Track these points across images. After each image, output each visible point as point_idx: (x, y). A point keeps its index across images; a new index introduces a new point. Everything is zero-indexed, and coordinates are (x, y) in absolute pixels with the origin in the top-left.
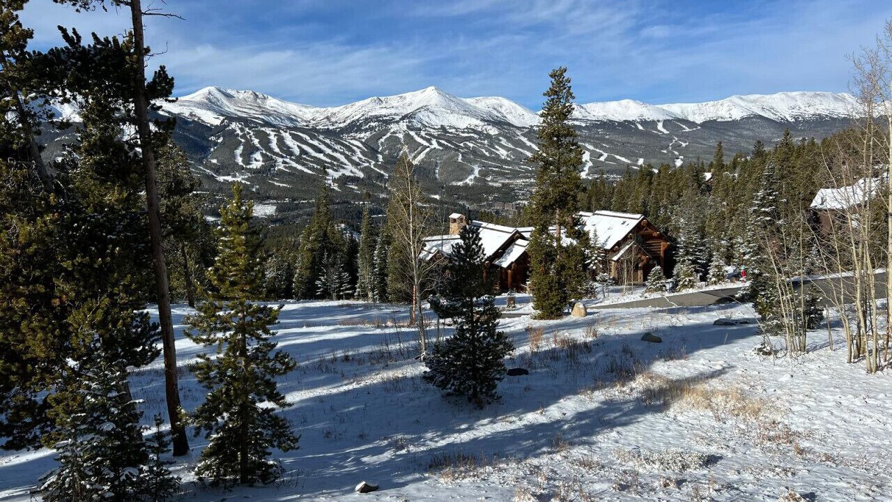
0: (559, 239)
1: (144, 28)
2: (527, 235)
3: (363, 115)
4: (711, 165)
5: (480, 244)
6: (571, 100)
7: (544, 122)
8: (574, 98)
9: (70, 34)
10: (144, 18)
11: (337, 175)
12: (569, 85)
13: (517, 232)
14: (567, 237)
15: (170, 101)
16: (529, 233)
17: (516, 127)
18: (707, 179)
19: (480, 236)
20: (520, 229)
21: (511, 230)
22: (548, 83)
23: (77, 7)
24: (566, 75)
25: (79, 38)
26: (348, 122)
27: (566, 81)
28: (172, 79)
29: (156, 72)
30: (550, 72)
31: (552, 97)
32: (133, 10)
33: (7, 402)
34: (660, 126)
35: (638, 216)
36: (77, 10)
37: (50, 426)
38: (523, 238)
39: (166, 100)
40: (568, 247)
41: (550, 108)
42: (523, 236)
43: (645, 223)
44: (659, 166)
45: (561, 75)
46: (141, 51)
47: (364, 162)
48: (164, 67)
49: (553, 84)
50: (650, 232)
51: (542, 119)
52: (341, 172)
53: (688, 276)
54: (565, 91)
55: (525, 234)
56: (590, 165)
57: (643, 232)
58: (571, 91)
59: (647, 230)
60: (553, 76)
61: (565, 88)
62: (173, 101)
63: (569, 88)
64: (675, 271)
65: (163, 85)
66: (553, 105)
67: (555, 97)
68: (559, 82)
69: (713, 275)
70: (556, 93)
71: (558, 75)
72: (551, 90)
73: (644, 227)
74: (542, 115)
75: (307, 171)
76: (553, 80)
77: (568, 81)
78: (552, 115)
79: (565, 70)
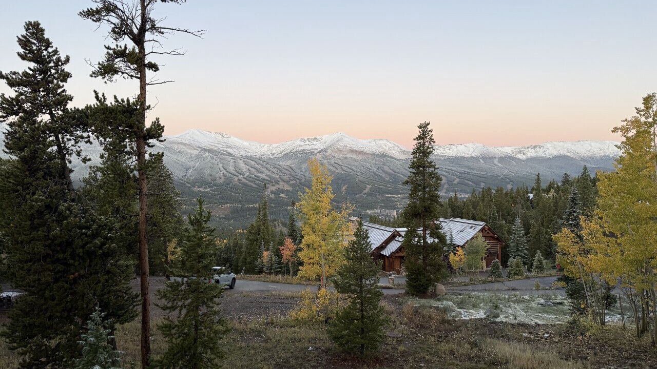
0: (425, 239)
1: (147, 93)
2: (403, 234)
3: (294, 149)
4: (533, 189)
5: (368, 241)
6: (432, 144)
7: (414, 158)
8: (434, 142)
9: (100, 96)
10: (148, 87)
11: (274, 188)
12: (431, 133)
13: (396, 231)
14: (430, 237)
15: (160, 141)
16: (405, 233)
17: (396, 159)
18: (531, 198)
19: (368, 235)
20: (398, 229)
21: (392, 230)
22: (417, 132)
23: (105, 80)
24: (429, 127)
25: (105, 99)
26: (283, 153)
27: (429, 131)
28: (164, 126)
29: (153, 122)
30: (419, 125)
31: (420, 141)
32: (141, 82)
33: (31, 347)
34: (496, 162)
35: (482, 223)
36: (105, 82)
37: (58, 364)
38: (400, 236)
39: (158, 140)
40: (432, 244)
41: (418, 149)
42: (400, 234)
43: (486, 227)
44: (496, 188)
45: (425, 127)
46: (144, 108)
47: (292, 180)
48: (159, 119)
49: (420, 133)
50: (491, 234)
51: (412, 156)
52: (277, 187)
53: (518, 267)
54: (429, 137)
55: (401, 233)
56: (446, 186)
57: (486, 234)
58: (433, 138)
59: (488, 233)
60: (420, 127)
61: (428, 135)
62: (162, 141)
63: (432, 135)
64: (509, 263)
65: (157, 131)
66: (420, 146)
67: (422, 141)
68: (424, 132)
69: (536, 267)
70: (423, 138)
71: (424, 127)
72: (419, 136)
73: (486, 231)
74: (413, 153)
75: (254, 186)
76: (420, 130)
77: (431, 131)
78: (420, 153)
79: (428, 124)
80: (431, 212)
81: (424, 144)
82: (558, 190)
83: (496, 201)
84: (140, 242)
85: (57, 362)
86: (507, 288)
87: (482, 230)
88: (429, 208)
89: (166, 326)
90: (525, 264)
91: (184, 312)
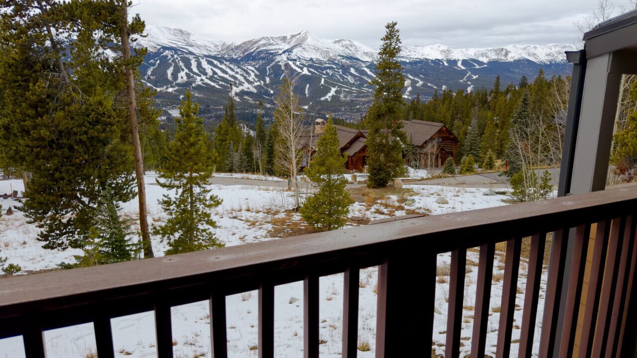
0: (387, 138)
3: (257, 49)
4: (492, 92)
6: (399, 44)
11: (238, 90)
12: (398, 34)
13: (360, 133)
14: (392, 136)
15: (143, 36)
16: (368, 134)
17: (361, 61)
18: (489, 100)
20: (362, 131)
21: (356, 131)
22: (384, 32)
24: (396, 27)
26: (247, 53)
27: (396, 31)
28: (144, 22)
29: (134, 18)
30: (386, 24)
31: (387, 42)
34: (459, 64)
35: (441, 124)
38: (364, 137)
39: (140, 35)
40: (393, 142)
41: (385, 49)
42: (363, 135)
43: (444, 129)
44: (457, 91)
45: (393, 27)
46: (126, 4)
47: (256, 82)
48: (139, 15)
49: (387, 33)
50: (447, 135)
51: (379, 56)
52: (241, 88)
53: (470, 164)
54: (395, 38)
55: (365, 134)
56: (409, 89)
57: (443, 135)
58: (399, 38)
59: (445, 134)
60: (388, 27)
61: (395, 36)
62: (145, 36)
63: (398, 36)
64: (462, 161)
65: (139, 26)
66: (387, 47)
67: (389, 41)
68: (392, 32)
69: (487, 164)
70: (390, 39)
71: (391, 27)
72: (387, 37)
73: (443, 132)
74: (380, 54)
75: (217, 87)
76: (388, 30)
77: (398, 31)
78: (386, 54)
79: (396, 24)
80: (394, 112)
81: (391, 45)
82: (515, 93)
83: (456, 103)
84: (132, 133)
85: (70, 234)
86: (457, 182)
87: (440, 131)
88: (392, 108)
89: (165, 202)
90: (476, 161)
91: (180, 191)
